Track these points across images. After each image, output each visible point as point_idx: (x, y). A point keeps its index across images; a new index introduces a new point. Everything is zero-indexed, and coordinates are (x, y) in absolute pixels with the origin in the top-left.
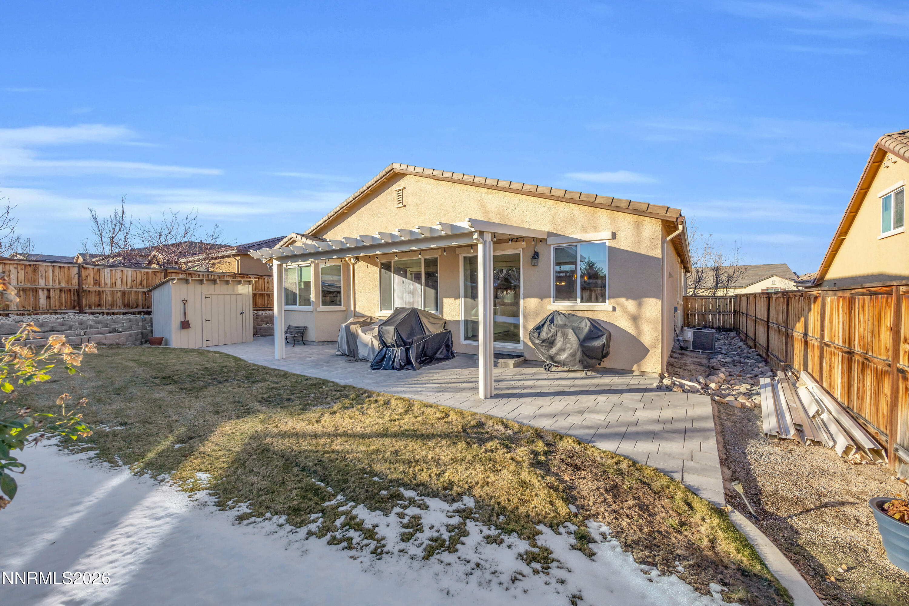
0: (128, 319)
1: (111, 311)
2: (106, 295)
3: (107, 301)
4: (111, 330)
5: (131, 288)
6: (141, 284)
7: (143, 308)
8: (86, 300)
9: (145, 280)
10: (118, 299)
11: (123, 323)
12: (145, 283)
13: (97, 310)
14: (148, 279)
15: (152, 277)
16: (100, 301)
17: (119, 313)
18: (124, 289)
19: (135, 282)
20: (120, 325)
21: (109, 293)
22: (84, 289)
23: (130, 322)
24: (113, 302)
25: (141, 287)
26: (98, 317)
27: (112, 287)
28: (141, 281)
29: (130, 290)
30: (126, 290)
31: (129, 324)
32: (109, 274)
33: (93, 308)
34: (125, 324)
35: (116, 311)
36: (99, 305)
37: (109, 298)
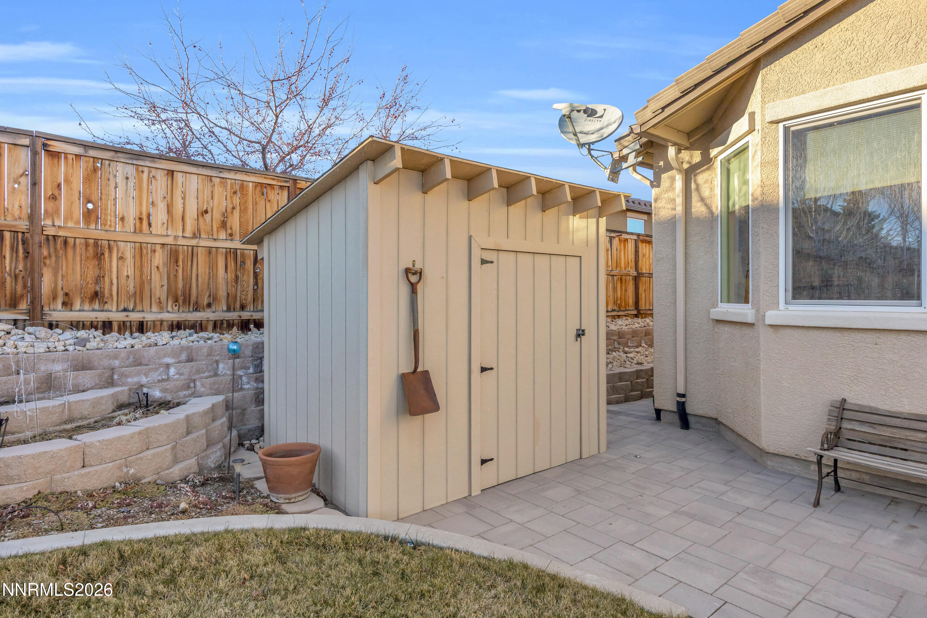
0: (182, 349)
1: (135, 317)
2: (121, 258)
3: (123, 281)
4: (124, 399)
5: (194, 236)
6: (224, 225)
7: (229, 310)
8: (55, 274)
9: (237, 213)
10: (156, 277)
11: (168, 366)
12: (235, 221)
13: (88, 316)
14: (243, 211)
15: (255, 203)
16: (99, 279)
17: (158, 326)
18: (176, 237)
19: (208, 217)
20: (155, 376)
21: (128, 251)
22: (50, 231)
23: (190, 360)
24: (142, 284)
25: (223, 235)
26: (83, 342)
27: (138, 231)
28: (225, 215)
29: (194, 242)
30: (181, 242)
31: (187, 368)
32: (131, 183)
33: (77, 305)
34: (172, 371)
35: (149, 317)
36: (96, 296)
37: (129, 269)
